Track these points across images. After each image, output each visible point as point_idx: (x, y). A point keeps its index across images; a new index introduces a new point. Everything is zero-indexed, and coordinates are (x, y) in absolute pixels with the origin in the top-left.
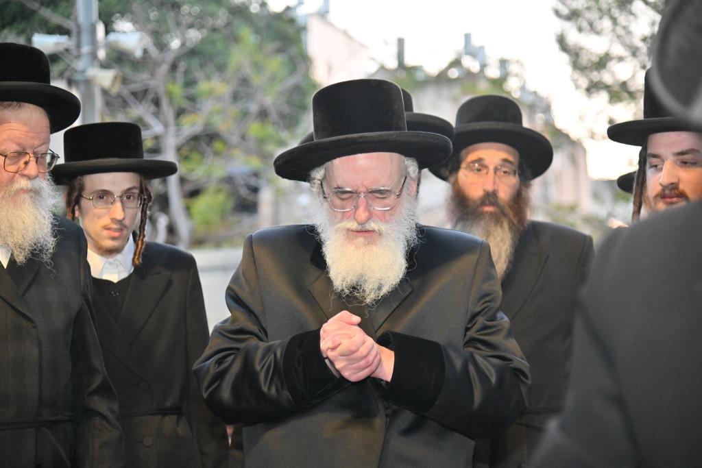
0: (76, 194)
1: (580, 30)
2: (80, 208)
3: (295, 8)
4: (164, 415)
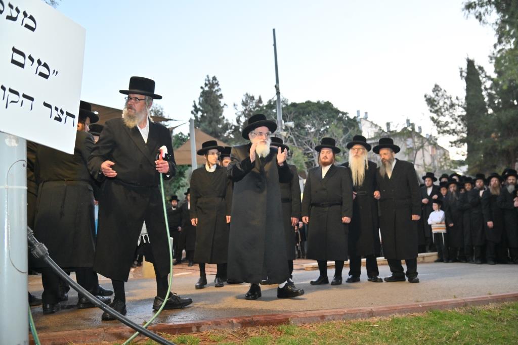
3: (357, 117)
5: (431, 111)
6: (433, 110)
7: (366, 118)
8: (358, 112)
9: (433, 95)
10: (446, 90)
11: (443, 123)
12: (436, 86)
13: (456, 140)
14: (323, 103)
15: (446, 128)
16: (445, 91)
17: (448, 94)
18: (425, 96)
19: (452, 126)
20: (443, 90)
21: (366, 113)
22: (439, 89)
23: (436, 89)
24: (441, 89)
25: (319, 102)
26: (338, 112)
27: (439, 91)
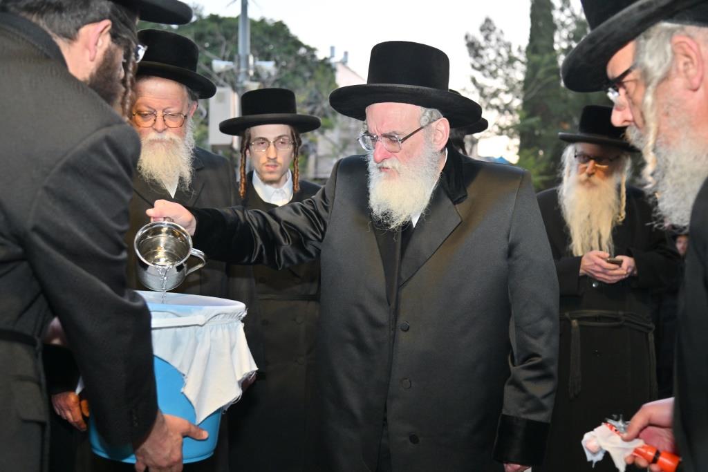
0: (246, 141)
1: (485, 75)
2: (250, 151)
3: (329, 59)
4: (309, 300)
5: (473, 66)
6: (477, 65)
7: (344, 62)
8: (332, 49)
9: (480, 38)
10: (504, 31)
11: (492, 91)
12: (488, 21)
13: (509, 124)
14: (270, 23)
15: (494, 101)
16: (502, 32)
17: (506, 38)
18: (466, 37)
19: (506, 98)
20: (497, 31)
21: (346, 53)
22: (491, 27)
23: (487, 27)
24: (495, 28)
25: (263, 21)
26: (298, 44)
27: (491, 30)
